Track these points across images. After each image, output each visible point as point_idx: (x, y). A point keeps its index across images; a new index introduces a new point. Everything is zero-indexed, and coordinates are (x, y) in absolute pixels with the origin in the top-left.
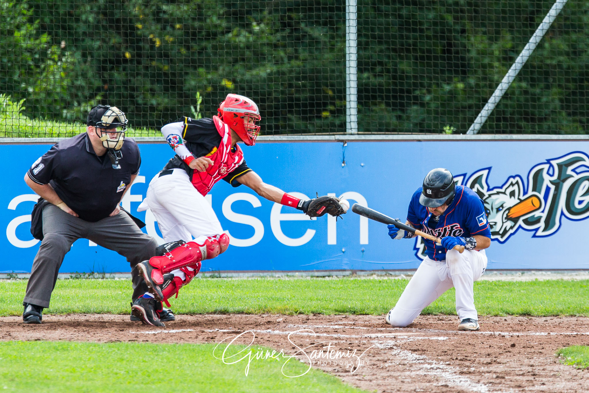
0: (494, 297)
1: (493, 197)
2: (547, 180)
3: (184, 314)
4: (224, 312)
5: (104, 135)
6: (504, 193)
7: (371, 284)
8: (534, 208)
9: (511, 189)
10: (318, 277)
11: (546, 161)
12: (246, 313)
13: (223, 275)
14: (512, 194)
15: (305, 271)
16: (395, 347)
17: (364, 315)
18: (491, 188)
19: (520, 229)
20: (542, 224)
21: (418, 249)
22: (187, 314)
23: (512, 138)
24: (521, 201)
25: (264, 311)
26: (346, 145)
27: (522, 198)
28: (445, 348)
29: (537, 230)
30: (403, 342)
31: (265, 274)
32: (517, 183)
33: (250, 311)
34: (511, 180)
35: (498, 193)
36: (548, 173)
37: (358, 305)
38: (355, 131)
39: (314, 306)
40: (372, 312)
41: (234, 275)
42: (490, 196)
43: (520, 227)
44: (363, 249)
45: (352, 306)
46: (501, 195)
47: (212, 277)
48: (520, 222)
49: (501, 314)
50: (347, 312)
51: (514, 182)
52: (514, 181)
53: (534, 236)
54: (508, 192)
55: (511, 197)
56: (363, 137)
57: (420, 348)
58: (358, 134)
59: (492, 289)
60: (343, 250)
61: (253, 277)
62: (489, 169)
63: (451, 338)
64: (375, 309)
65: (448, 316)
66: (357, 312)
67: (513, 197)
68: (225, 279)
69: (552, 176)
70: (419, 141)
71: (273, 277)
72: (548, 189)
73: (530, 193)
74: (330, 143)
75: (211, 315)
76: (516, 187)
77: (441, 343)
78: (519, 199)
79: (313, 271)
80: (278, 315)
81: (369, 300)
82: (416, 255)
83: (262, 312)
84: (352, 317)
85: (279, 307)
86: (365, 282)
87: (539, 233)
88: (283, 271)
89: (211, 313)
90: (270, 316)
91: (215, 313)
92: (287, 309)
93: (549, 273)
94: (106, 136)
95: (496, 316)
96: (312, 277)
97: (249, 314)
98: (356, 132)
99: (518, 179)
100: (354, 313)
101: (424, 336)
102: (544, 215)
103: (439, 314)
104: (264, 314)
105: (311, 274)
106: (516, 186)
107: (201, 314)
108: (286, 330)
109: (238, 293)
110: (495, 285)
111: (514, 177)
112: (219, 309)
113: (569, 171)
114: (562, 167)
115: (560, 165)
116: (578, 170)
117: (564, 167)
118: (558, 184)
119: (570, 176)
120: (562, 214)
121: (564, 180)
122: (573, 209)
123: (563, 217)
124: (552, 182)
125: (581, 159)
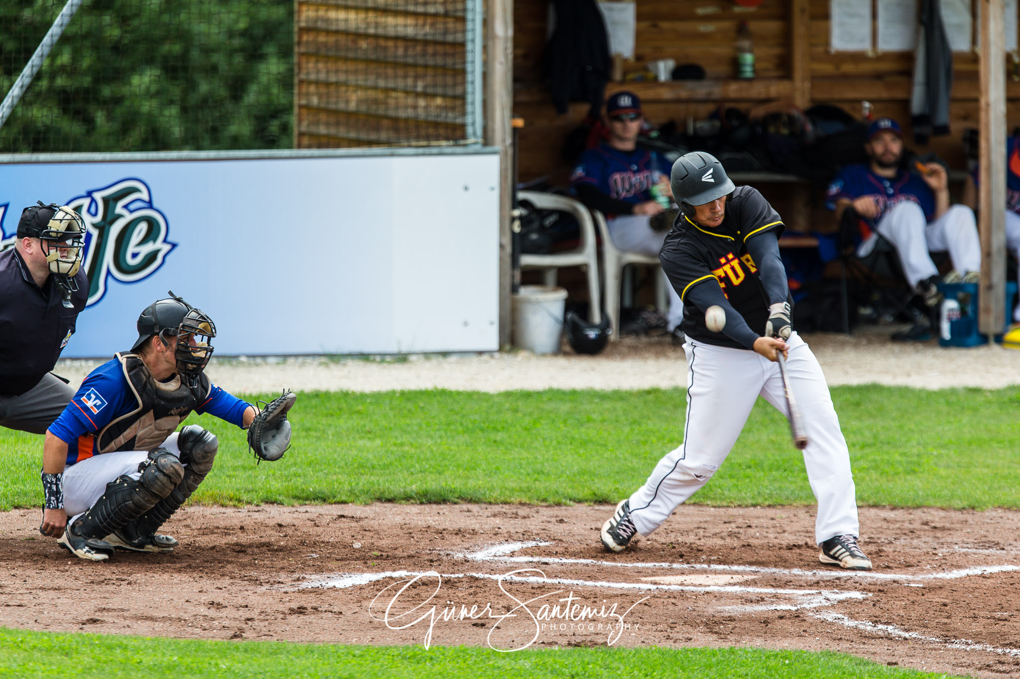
2: (88, 222)
11: (85, 194)
18: (7, 235)
36: (89, 212)
62: (6, 205)
69: (94, 215)
72: (89, 237)
94: (56, 254)
113: (119, 209)
114: (109, 202)
115: (106, 200)
116: (132, 207)
117: (111, 203)
118: (103, 228)
119: (120, 216)
120: (109, 272)
121: (112, 222)
122: (123, 266)
123: (110, 279)
124: (95, 226)
125: (134, 190)
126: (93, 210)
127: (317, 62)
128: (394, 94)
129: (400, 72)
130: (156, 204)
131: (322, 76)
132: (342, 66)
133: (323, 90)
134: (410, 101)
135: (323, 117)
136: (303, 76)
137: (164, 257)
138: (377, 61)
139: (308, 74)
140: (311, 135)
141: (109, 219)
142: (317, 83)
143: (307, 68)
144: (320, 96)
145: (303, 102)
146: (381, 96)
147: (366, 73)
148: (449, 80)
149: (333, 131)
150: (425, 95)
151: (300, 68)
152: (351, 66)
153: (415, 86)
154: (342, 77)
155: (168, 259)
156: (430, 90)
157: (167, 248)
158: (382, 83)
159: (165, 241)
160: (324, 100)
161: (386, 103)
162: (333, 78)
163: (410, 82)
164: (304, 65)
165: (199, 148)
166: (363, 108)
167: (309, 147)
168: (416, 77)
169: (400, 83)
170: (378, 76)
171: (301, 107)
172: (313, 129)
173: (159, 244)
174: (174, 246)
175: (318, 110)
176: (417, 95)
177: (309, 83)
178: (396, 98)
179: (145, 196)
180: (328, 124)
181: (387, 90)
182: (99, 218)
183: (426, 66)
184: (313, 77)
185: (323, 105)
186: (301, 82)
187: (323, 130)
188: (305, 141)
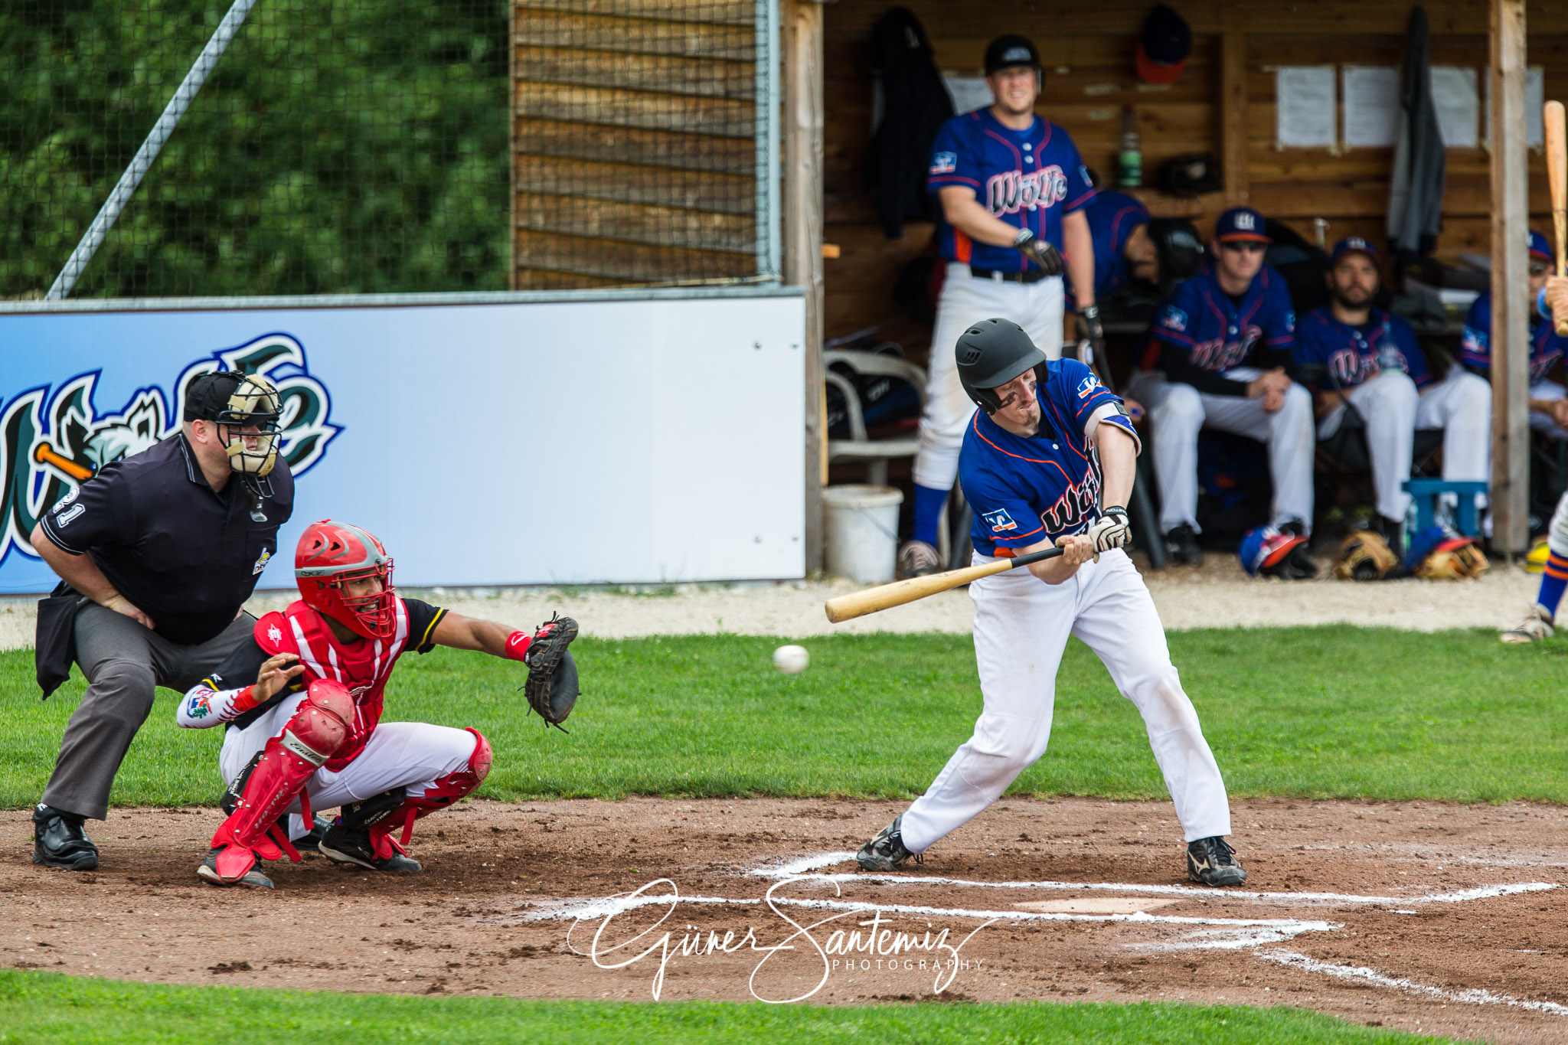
1: (105, 435)
5: (235, 441)
6: (127, 426)
9: (140, 417)
11: (211, 356)
14: (143, 427)
18: (100, 414)
23: (142, 306)
32: (153, 402)
34: (142, 397)
35: (114, 426)
42: (98, 432)
46: (121, 431)
51: (147, 403)
52: (147, 400)
54: (135, 423)
55: (140, 433)
62: (97, 373)
67: (144, 435)
76: (150, 413)
78: (156, 437)
94: (240, 445)
99: (154, 394)
106: (151, 410)
111: (148, 391)
114: (245, 367)
116: (278, 374)
125: (283, 350)
127: (542, 165)
128: (652, 211)
129: (662, 178)
130: (312, 371)
131: (550, 185)
132: (577, 169)
133: (551, 205)
134: (676, 220)
135: (551, 244)
136: (522, 186)
137: (325, 446)
138: (629, 163)
139: (529, 182)
140: (535, 270)
142: (542, 194)
143: (529, 174)
144: (547, 215)
145: (523, 223)
146: (633, 212)
147: (613, 180)
148: (732, 191)
149: (565, 264)
150: (698, 211)
151: (517, 174)
152: (591, 170)
153: (684, 200)
154: (578, 187)
155: (330, 448)
156: (704, 205)
157: (328, 432)
158: (635, 195)
159: (326, 423)
160: (553, 219)
161: (642, 224)
162: (565, 189)
163: (676, 193)
164: (524, 170)
165: (367, 290)
166: (609, 231)
167: (532, 287)
168: (685, 186)
169: (662, 195)
170: (631, 184)
171: (519, 229)
172: (538, 261)
173: (317, 427)
174: (339, 429)
175: (545, 233)
176: (687, 211)
177: (532, 194)
178: (657, 217)
179: (297, 358)
180: (558, 254)
181: (643, 204)
183: (699, 171)
184: (536, 186)
185: (551, 227)
186: (520, 193)
187: (551, 263)
188: (527, 277)
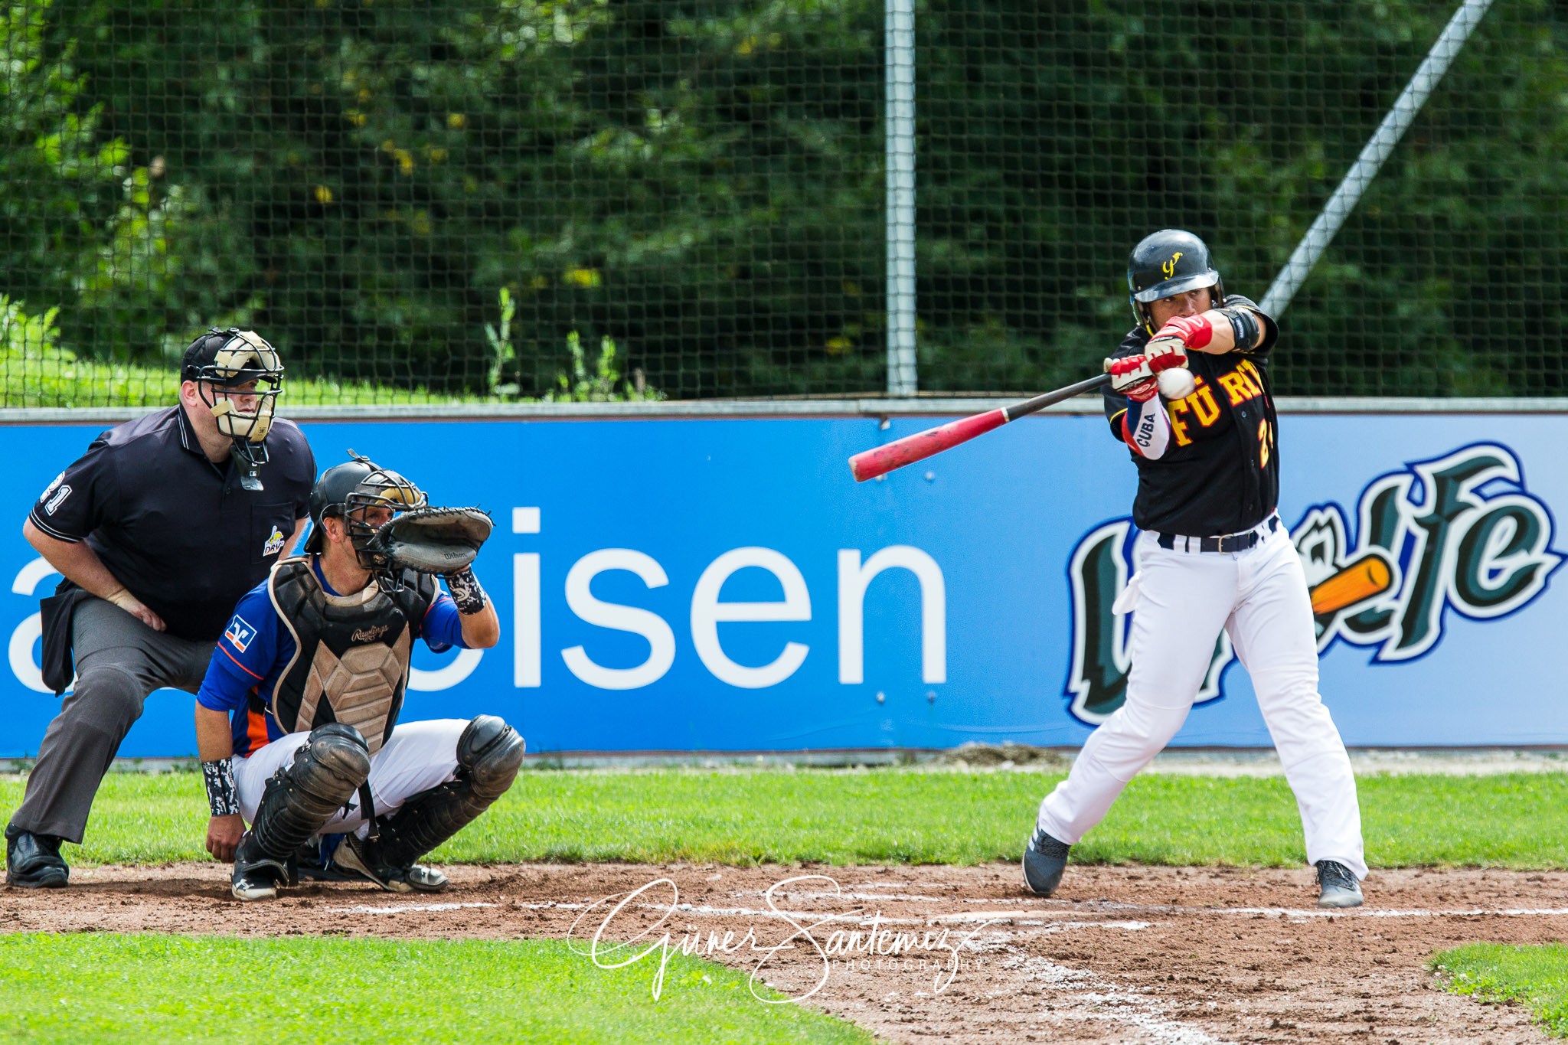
0: (1270, 818)
2: (1407, 516)
3: (466, 863)
4: (570, 859)
5: (220, 400)
7: (952, 785)
8: (1374, 589)
9: (1315, 539)
10: (814, 766)
11: (1403, 468)
12: (628, 862)
13: (569, 762)
14: (1318, 551)
15: (780, 752)
16: (1011, 949)
17: (931, 864)
19: (1339, 645)
20: (1394, 630)
21: (1073, 696)
22: (474, 864)
24: (1341, 571)
25: (673, 854)
26: (886, 425)
27: (1344, 561)
28: (1143, 951)
29: (1380, 645)
30: (1032, 934)
31: (679, 759)
32: (1330, 523)
33: (637, 857)
34: (1316, 515)
36: (1409, 498)
37: (916, 839)
38: (909, 390)
39: (804, 841)
40: (955, 858)
41: (599, 761)
43: (1338, 636)
44: (931, 694)
45: (902, 842)
47: (541, 767)
48: (1339, 625)
49: (1287, 861)
50: (889, 857)
51: (1322, 522)
53: (1375, 661)
54: (1307, 546)
55: (1313, 559)
56: (931, 406)
57: (1076, 950)
58: (918, 398)
59: (1266, 799)
60: (881, 697)
61: (646, 766)
63: (1158, 924)
64: (963, 849)
65: (1152, 868)
66: (915, 858)
67: (1319, 562)
68: (575, 773)
69: (1419, 504)
70: (1076, 414)
71: (697, 766)
72: (1410, 540)
73: (1364, 548)
74: (847, 421)
75: (537, 867)
76: (1326, 535)
77: (1131, 937)
78: (1334, 564)
79: (800, 752)
80: (711, 866)
81: (946, 827)
82: (1069, 710)
83: (668, 857)
84: (901, 869)
85: (712, 847)
86: (937, 779)
87: (1389, 653)
88: (725, 752)
89: (537, 862)
90: (689, 869)
91: (546, 859)
92: (733, 851)
93: (1413, 755)
94: (226, 404)
95: (1275, 866)
96: (800, 766)
97: (635, 862)
98: (913, 392)
99: (1331, 512)
100: (908, 859)
101: (1087, 919)
102: (1400, 608)
103: (1128, 862)
104: (673, 862)
105: (797, 758)
106: (1328, 531)
107: (509, 863)
108: (729, 906)
109: (607, 809)
110: (1273, 787)
111: (1322, 508)
112: (558, 850)
113: (1464, 494)
114: (1447, 482)
115: (1440, 479)
116: (1487, 491)
117: (1451, 483)
118: (1436, 527)
119: (1467, 506)
120: (1447, 602)
121: (1452, 517)
122: (1474, 591)
123: (1449, 612)
124: (1420, 522)
125: (1495, 462)
126: (1417, 495)
130: (1530, 488)
137: (1547, 577)
141: (1447, 510)
155: (1553, 580)
157: (1551, 561)
159: (1548, 550)
173: (1536, 555)
179: (1511, 472)
182: (1428, 509)
